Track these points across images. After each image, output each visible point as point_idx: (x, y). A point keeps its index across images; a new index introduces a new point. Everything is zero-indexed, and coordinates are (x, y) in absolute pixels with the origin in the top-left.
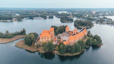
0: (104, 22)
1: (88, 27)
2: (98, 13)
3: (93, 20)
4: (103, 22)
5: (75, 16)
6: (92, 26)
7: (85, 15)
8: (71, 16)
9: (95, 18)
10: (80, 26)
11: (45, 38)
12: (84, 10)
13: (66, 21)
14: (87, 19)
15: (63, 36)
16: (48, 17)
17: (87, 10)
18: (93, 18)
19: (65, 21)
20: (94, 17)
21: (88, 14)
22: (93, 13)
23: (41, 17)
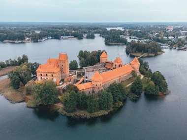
0: (185, 46)
1: (150, 55)
2: (178, 30)
3: (164, 42)
4: (183, 46)
5: (134, 35)
6: (159, 53)
7: (152, 33)
8: (126, 35)
9: (170, 38)
10: (135, 52)
11: (47, 75)
12: (154, 26)
13: (113, 44)
14: (154, 40)
15: (93, 71)
16: (85, 35)
17: (159, 26)
18: (166, 38)
19: (111, 43)
20: (167, 36)
21: (157, 32)
22: (168, 30)
23: (73, 36)
